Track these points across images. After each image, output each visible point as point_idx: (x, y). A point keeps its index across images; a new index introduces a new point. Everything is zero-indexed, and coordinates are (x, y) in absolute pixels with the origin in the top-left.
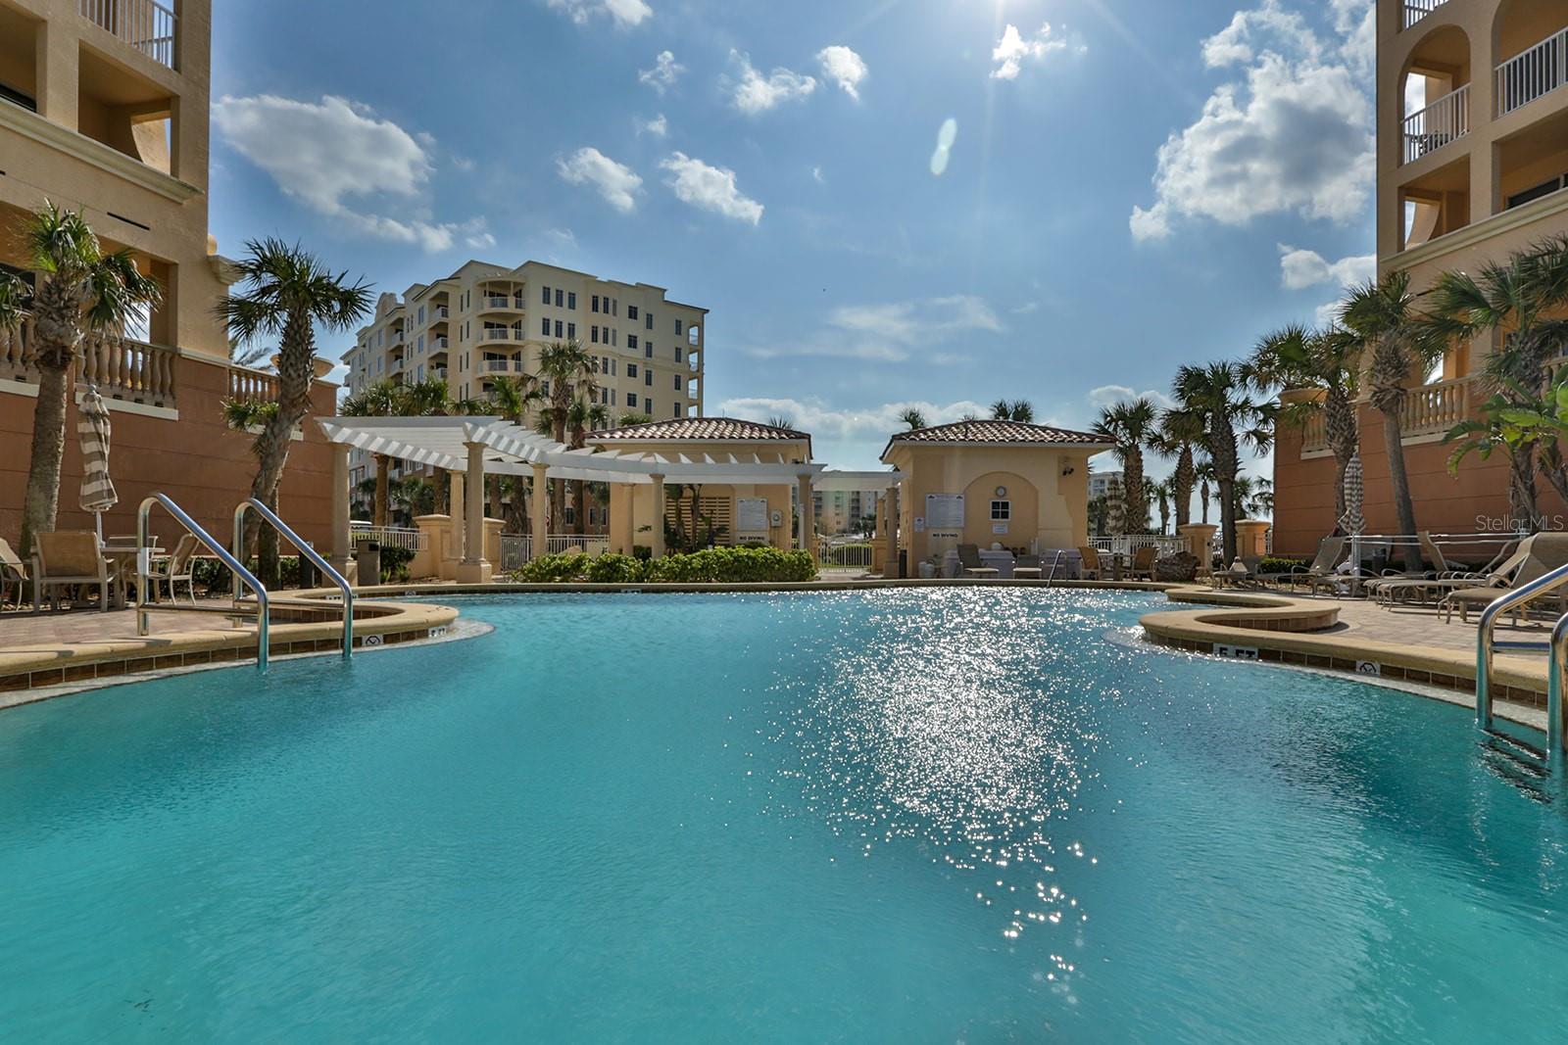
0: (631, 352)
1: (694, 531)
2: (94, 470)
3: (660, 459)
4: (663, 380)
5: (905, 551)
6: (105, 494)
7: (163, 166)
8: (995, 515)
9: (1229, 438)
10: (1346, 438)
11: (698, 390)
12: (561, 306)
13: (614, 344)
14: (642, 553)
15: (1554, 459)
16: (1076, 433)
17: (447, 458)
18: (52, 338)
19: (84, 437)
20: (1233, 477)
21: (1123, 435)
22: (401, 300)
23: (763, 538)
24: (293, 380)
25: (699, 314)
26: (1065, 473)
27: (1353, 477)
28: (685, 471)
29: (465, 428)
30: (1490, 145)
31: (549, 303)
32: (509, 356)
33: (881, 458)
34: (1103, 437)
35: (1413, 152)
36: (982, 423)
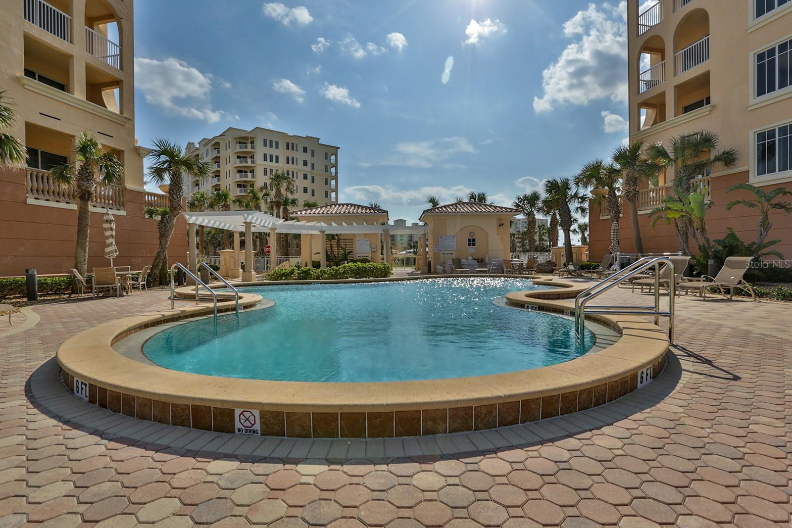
0: (305, 168)
1: (338, 254)
2: (110, 242)
3: (323, 224)
4: (320, 181)
5: (430, 261)
6: (114, 251)
7: (117, 111)
8: (469, 245)
9: (568, 211)
10: (615, 211)
11: (336, 185)
12: (272, 147)
13: (297, 164)
14: (317, 265)
15: (690, 223)
16: (504, 208)
17: (232, 226)
18: (84, 188)
19: (106, 229)
20: (570, 228)
21: (528, 207)
22: (197, 146)
23: (368, 256)
24: (175, 199)
25: (335, 149)
26: (500, 226)
27: (614, 230)
28: (334, 228)
29: (244, 216)
30: (673, 88)
31: (266, 146)
32: (249, 171)
33: (419, 219)
34: (518, 208)
35: (643, 88)
36: (464, 203)
